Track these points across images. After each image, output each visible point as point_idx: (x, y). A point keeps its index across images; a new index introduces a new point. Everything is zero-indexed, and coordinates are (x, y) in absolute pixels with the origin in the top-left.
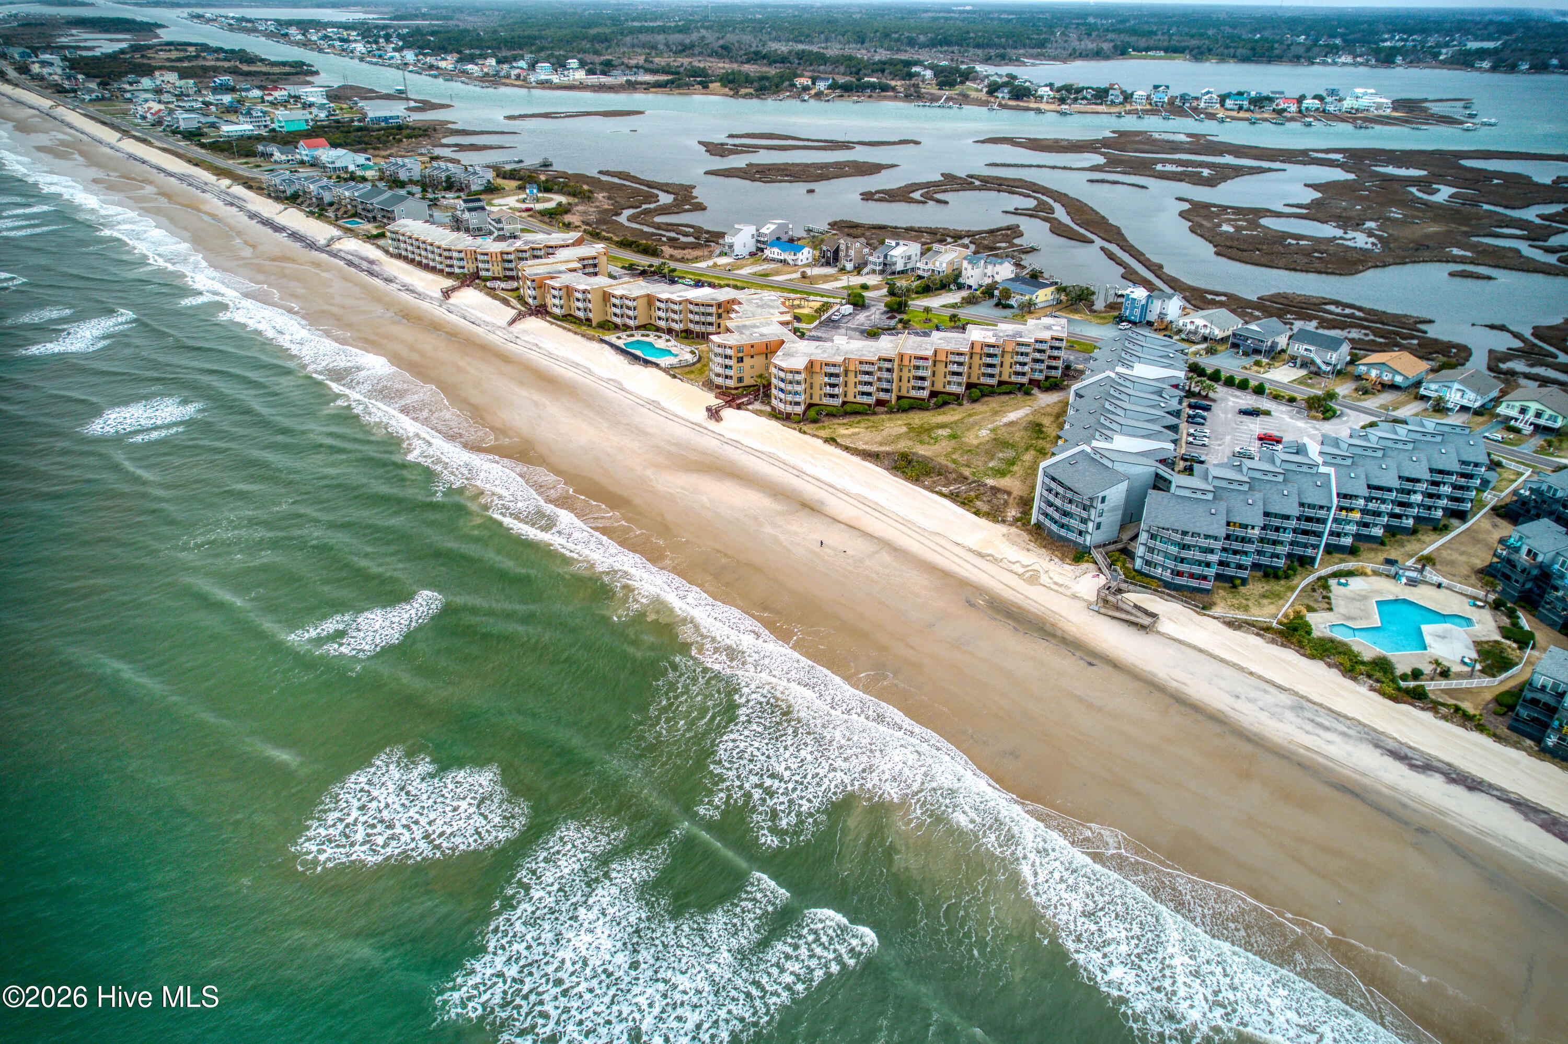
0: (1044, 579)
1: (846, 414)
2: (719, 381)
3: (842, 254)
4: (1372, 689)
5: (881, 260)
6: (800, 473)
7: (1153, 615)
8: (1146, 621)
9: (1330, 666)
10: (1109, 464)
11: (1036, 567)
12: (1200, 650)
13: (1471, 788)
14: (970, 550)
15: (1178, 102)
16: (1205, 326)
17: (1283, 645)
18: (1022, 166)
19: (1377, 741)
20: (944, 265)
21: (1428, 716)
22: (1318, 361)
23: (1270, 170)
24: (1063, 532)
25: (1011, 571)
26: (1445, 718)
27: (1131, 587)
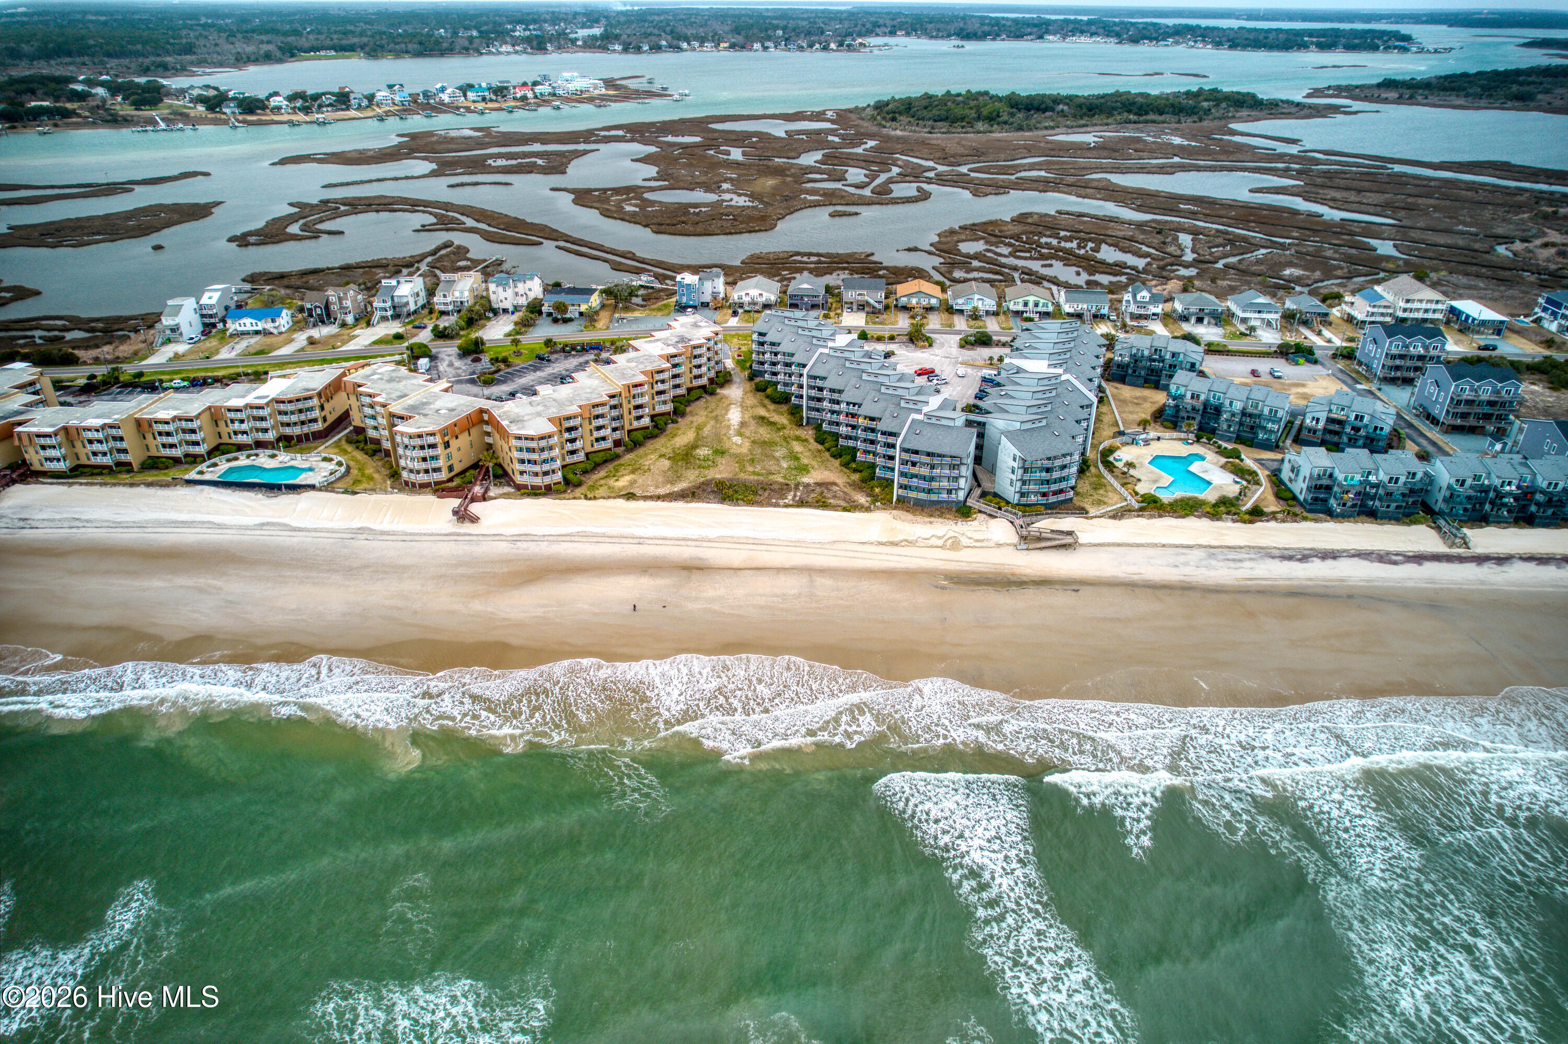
0: (964, 541)
1: (597, 466)
2: (422, 478)
3: (334, 308)
4: (1234, 521)
5: (389, 304)
6: (640, 540)
7: (1070, 533)
8: (1068, 540)
9: (1199, 517)
10: (951, 423)
11: (951, 534)
12: (1119, 545)
13: (1335, 558)
14: (881, 544)
15: (421, 99)
16: (761, 295)
17: (1160, 516)
18: (362, 182)
19: (1267, 553)
20: (466, 294)
21: (1272, 524)
22: (872, 302)
23: (586, 152)
24: (934, 497)
25: (931, 547)
26: (1283, 521)
27: (1034, 519)
